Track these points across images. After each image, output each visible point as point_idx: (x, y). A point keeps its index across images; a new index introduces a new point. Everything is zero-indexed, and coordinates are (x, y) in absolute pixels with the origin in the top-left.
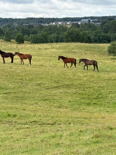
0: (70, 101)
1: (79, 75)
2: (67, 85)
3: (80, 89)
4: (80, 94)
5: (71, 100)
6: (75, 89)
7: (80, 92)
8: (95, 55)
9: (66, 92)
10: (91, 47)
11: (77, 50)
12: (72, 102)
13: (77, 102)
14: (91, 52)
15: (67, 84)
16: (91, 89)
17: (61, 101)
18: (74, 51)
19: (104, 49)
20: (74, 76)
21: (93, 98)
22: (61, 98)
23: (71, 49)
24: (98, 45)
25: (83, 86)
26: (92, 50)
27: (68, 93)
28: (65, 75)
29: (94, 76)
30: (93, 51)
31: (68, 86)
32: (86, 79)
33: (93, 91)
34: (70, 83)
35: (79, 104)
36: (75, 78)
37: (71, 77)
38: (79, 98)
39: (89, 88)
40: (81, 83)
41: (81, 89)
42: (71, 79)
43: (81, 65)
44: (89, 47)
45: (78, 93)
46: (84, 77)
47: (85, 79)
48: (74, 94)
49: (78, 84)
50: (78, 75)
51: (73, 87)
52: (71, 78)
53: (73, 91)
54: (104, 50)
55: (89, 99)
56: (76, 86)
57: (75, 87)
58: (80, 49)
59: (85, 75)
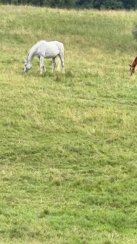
0: (46, 212)
1: (66, 116)
2: (26, 153)
3: (75, 168)
4: (78, 184)
5: (51, 209)
6: (58, 167)
7: (79, 177)
8: (94, 50)
9: (28, 178)
10: (76, 22)
11: (26, 28)
12: (54, 214)
13: (75, 215)
14: (78, 38)
15: (28, 150)
16: (119, 168)
17: (13, 211)
18: (18, 32)
19: (123, 28)
20: (49, 118)
21: (128, 202)
22: (10, 199)
23: (5, 25)
24: (99, 16)
25: (87, 157)
26: (80, 29)
27: (35, 182)
28: (16, 114)
29: (120, 121)
30: (82, 34)
31: (31, 156)
32: (94, 131)
33: (125, 176)
34: (38, 144)
35: (83, 225)
36: (53, 127)
37: (38, 123)
38: (78, 203)
39: (109, 163)
40: (77, 147)
41: (78, 166)
42: (37, 130)
43: (66, 82)
44: (70, 22)
45: (70, 184)
46: (85, 122)
47: (90, 130)
48: (57, 184)
49: (66, 147)
50: (63, 118)
51: (49, 160)
52: (38, 128)
53: (53, 173)
54: (122, 33)
55: (118, 207)
56: (60, 156)
57: (59, 160)
58: (38, 28)
59: (87, 115)
